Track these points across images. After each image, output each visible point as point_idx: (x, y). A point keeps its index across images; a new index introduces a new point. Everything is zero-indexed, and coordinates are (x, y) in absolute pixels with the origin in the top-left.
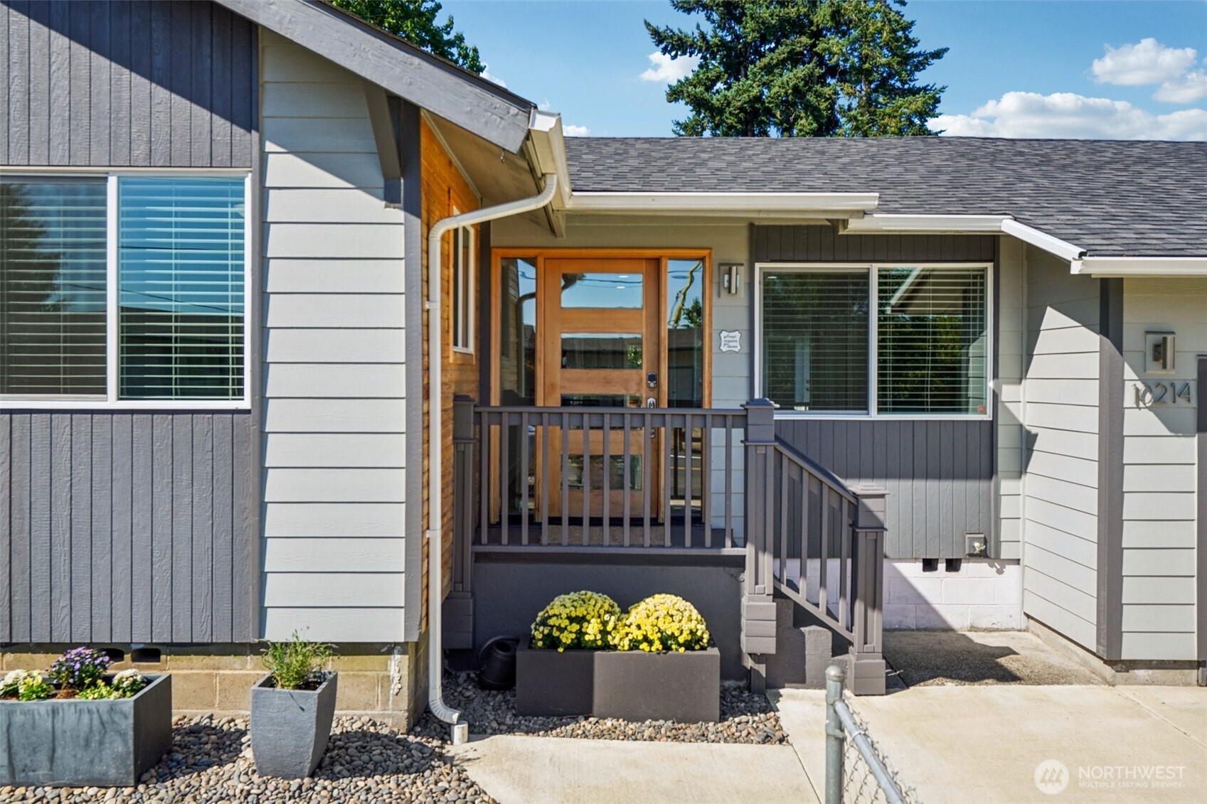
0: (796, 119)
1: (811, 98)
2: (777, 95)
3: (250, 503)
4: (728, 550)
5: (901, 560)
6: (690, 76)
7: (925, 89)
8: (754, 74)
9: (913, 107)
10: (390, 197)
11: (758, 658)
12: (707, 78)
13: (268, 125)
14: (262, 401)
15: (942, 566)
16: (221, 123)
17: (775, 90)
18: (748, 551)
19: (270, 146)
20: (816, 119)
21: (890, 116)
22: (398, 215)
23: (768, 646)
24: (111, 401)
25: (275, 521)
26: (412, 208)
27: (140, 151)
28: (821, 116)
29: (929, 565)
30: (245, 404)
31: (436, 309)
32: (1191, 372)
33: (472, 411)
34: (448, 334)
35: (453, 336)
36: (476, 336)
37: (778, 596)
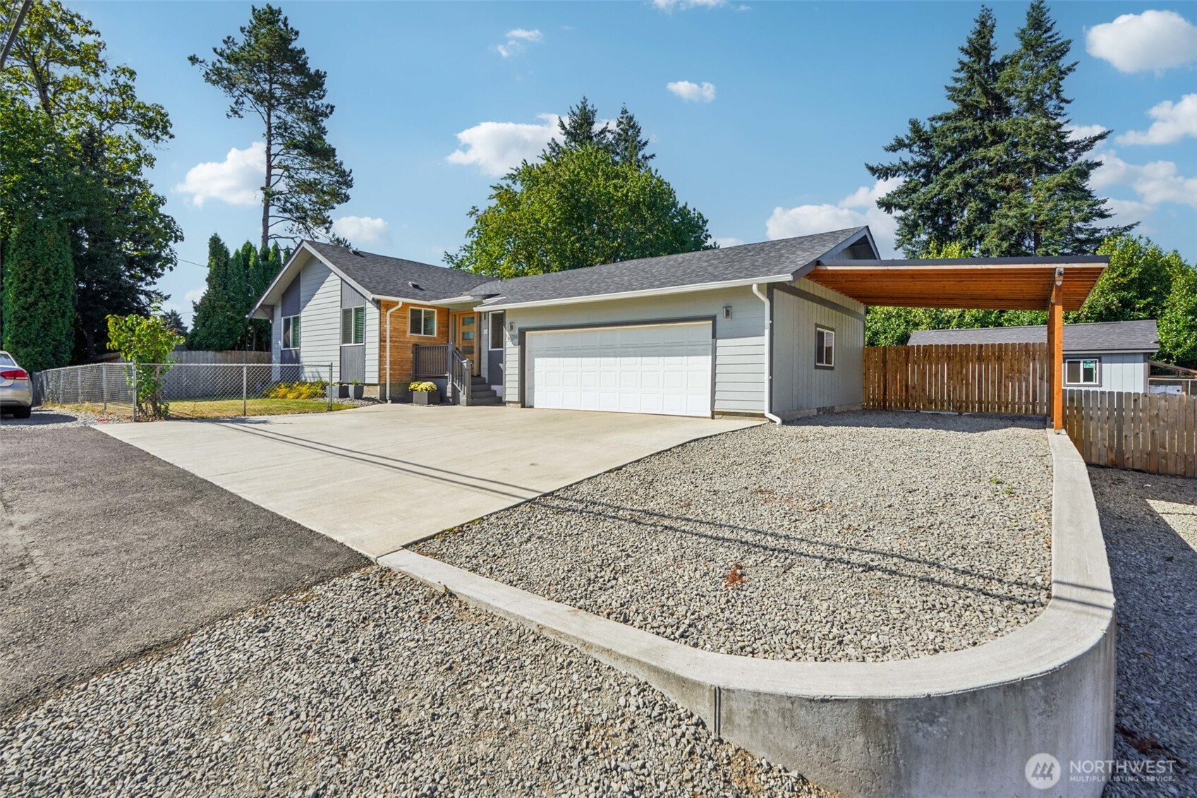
3: (364, 360)
4: (446, 375)
8: (938, 180)
10: (377, 308)
11: (448, 397)
14: (366, 343)
16: (362, 298)
17: (950, 188)
18: (448, 375)
19: (366, 303)
22: (378, 311)
23: (450, 395)
24: (353, 344)
26: (380, 309)
27: (355, 305)
30: (364, 344)
31: (388, 327)
32: (516, 332)
33: (417, 348)
34: (405, 332)
35: (412, 332)
36: (439, 332)
37: (452, 384)
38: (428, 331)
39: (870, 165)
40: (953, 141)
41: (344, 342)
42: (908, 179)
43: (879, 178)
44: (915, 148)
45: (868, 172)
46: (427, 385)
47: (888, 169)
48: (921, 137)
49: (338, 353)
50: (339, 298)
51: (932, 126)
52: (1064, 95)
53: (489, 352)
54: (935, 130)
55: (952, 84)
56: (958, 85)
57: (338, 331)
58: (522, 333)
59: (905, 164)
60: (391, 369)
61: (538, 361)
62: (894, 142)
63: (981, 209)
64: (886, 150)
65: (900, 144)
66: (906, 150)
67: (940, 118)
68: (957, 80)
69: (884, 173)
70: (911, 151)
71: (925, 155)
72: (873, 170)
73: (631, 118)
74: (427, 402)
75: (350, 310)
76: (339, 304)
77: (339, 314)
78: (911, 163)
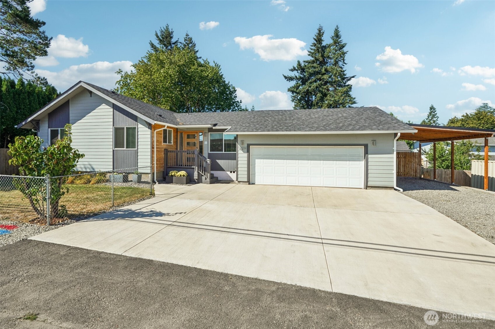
0: (317, 94)
1: (321, 89)
2: (312, 89)
3: (136, 159)
4: (193, 167)
5: (227, 171)
6: (293, 86)
7: (349, 85)
8: (307, 84)
9: (344, 90)
10: (149, 128)
11: (196, 179)
12: (297, 86)
13: (138, 122)
14: (138, 149)
15: (232, 172)
16: (134, 121)
17: (312, 87)
18: (195, 167)
19: (138, 124)
20: (322, 93)
21: (339, 92)
22: (150, 130)
23: (197, 178)
24: (125, 149)
25: (139, 161)
26: (151, 129)
27: (127, 125)
28: (323, 93)
29: (231, 172)
30: (136, 149)
31: (155, 139)
32: (246, 146)
33: (166, 151)
34: (161, 142)
35: (164, 142)
36: (174, 142)
37: (198, 172)
38: (170, 142)
39: (285, 75)
40: (312, 71)
41: (116, 147)
42: (296, 82)
43: (287, 80)
44: (299, 72)
45: (284, 78)
46: (183, 173)
47: (291, 78)
48: (301, 68)
49: (112, 153)
50: (112, 120)
51: (305, 65)
52: (345, 62)
53: (208, 153)
54: (306, 66)
55: (310, 50)
56: (312, 51)
57: (111, 140)
58: (249, 146)
59: (296, 77)
60: (157, 164)
61: (257, 161)
62: (292, 68)
63: (321, 97)
64: (290, 70)
65: (293, 70)
66: (296, 72)
67: (307, 62)
68: (312, 49)
69: (290, 79)
70: (298, 72)
71: (301, 74)
72: (286, 77)
73: (191, 39)
74: (185, 182)
75: (123, 128)
76: (112, 123)
77: (111, 130)
78: (298, 77)
